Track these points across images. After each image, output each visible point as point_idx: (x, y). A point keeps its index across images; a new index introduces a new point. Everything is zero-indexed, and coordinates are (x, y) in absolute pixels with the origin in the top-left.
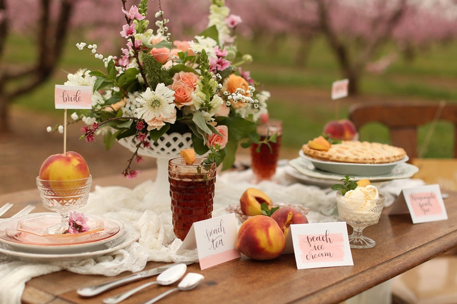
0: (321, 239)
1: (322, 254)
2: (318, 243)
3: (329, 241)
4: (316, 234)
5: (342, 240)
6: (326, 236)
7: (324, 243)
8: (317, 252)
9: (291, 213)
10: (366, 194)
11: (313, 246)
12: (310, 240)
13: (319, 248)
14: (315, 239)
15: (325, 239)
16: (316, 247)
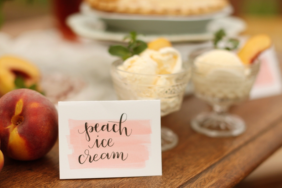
0: (110, 128)
1: (108, 155)
2: (103, 135)
3: (123, 132)
4: (102, 119)
5: (148, 131)
6: (120, 123)
7: (115, 137)
8: (100, 151)
9: (21, 101)
10: (160, 64)
11: (93, 140)
12: (89, 130)
13: (105, 143)
14: (99, 128)
15: (117, 128)
16: (99, 143)
